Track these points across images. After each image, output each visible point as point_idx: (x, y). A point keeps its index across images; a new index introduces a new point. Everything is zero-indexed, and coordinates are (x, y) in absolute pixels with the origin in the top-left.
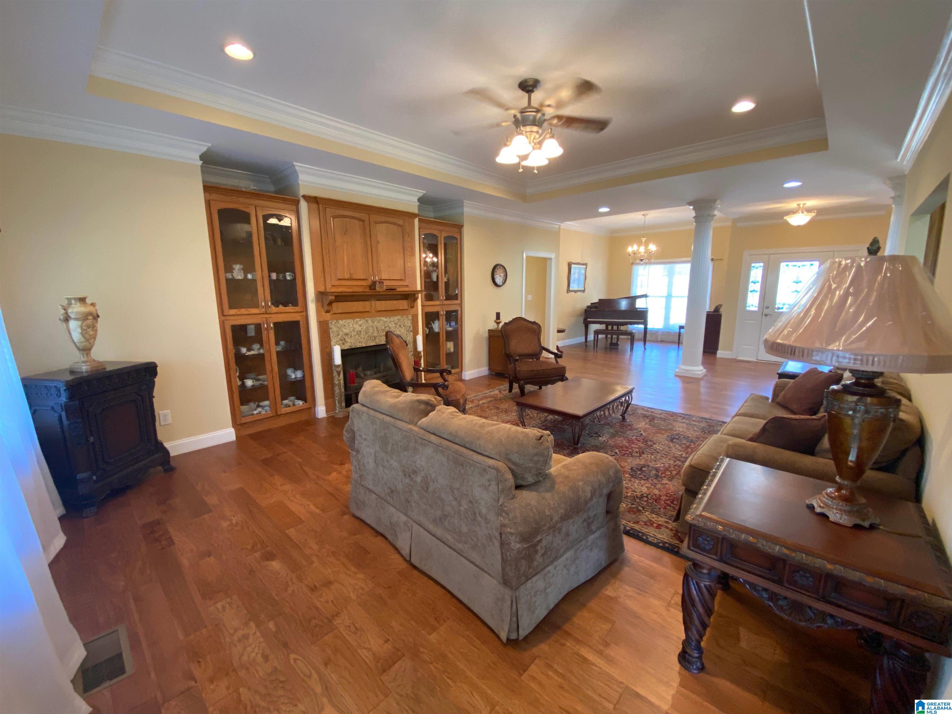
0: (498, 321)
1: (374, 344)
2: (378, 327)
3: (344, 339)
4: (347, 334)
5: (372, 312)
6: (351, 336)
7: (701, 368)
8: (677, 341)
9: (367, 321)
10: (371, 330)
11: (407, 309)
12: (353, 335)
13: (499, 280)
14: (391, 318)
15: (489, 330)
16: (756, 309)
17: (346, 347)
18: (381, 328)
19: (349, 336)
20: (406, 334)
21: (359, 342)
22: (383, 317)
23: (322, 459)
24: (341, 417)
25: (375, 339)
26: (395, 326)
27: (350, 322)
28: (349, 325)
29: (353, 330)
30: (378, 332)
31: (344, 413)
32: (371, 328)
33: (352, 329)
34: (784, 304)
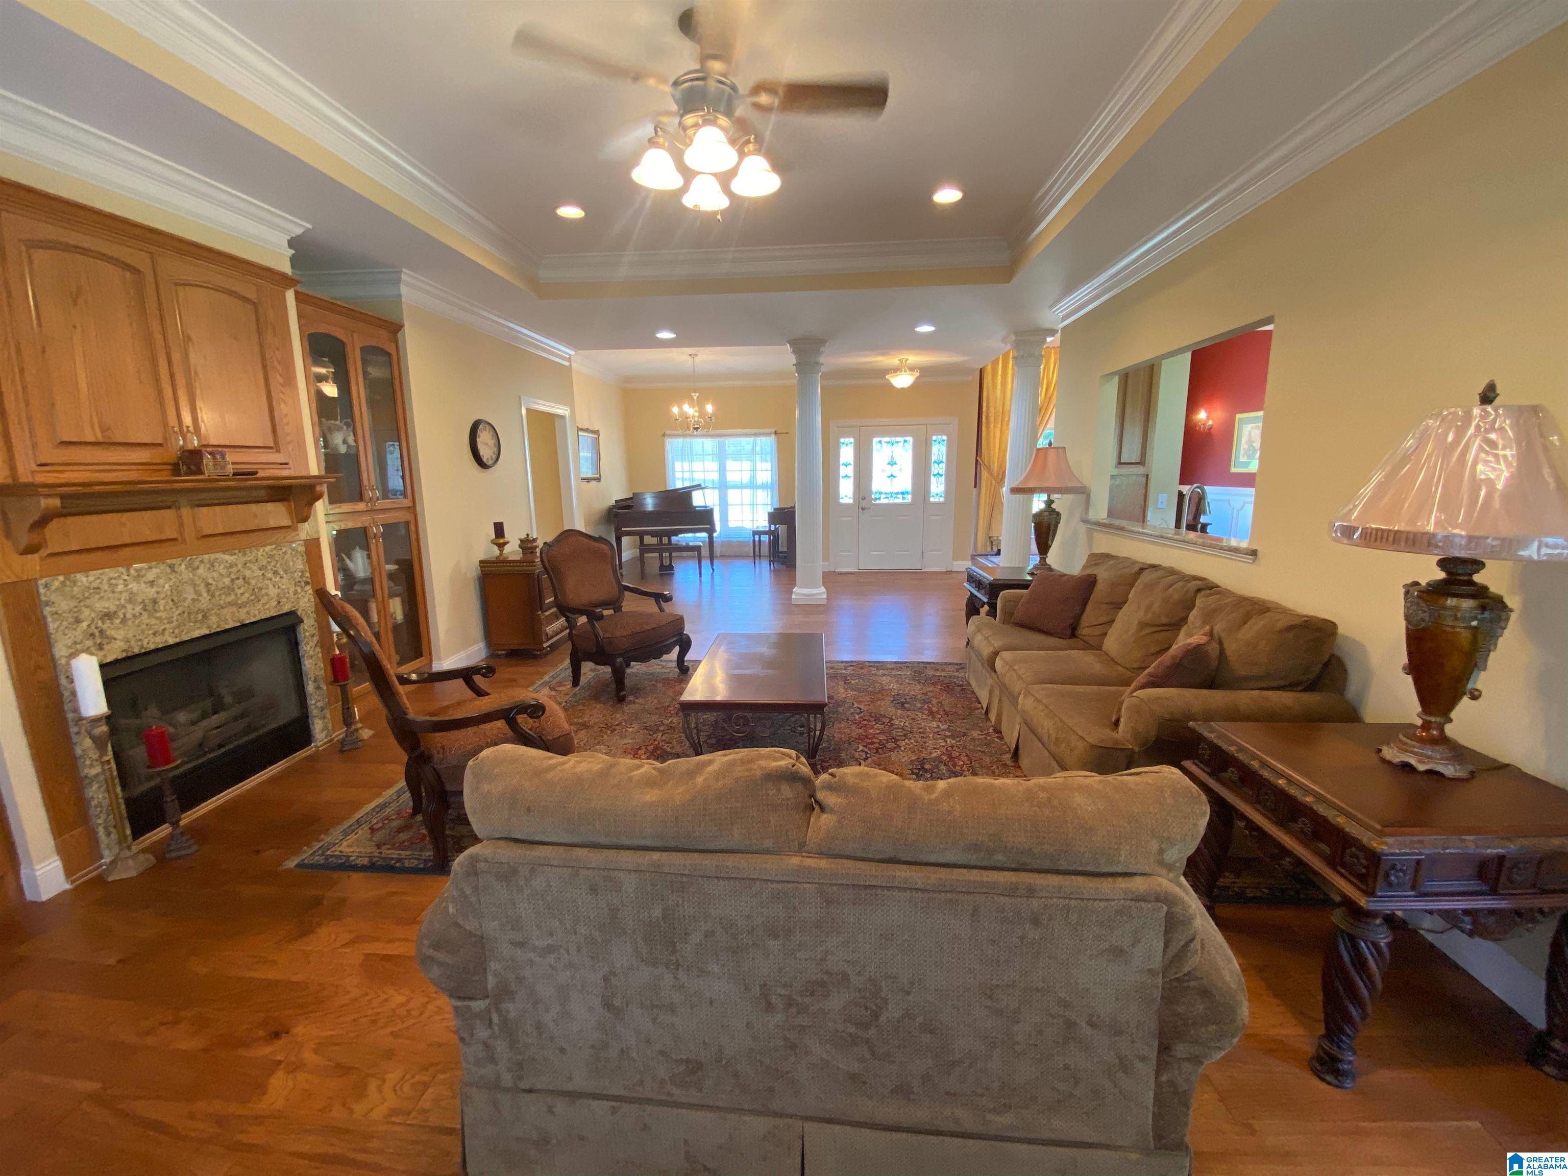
0: (502, 541)
1: (205, 631)
2: (210, 581)
3: (101, 632)
4: (108, 616)
5: (184, 541)
6: (124, 620)
8: (752, 554)
9: (172, 567)
10: (189, 594)
11: (289, 527)
12: (129, 616)
13: (486, 452)
14: (248, 551)
15: (481, 562)
16: (851, 501)
17: (114, 653)
18: (220, 585)
19: (117, 621)
20: (296, 593)
21: (154, 634)
22: (224, 552)
23: (183, 1046)
24: (133, 873)
25: (205, 616)
26: (260, 573)
27: (112, 575)
28: (113, 587)
29: (130, 601)
30: (213, 596)
31: (141, 857)
32: (190, 589)
33: (125, 596)
34: (881, 493)
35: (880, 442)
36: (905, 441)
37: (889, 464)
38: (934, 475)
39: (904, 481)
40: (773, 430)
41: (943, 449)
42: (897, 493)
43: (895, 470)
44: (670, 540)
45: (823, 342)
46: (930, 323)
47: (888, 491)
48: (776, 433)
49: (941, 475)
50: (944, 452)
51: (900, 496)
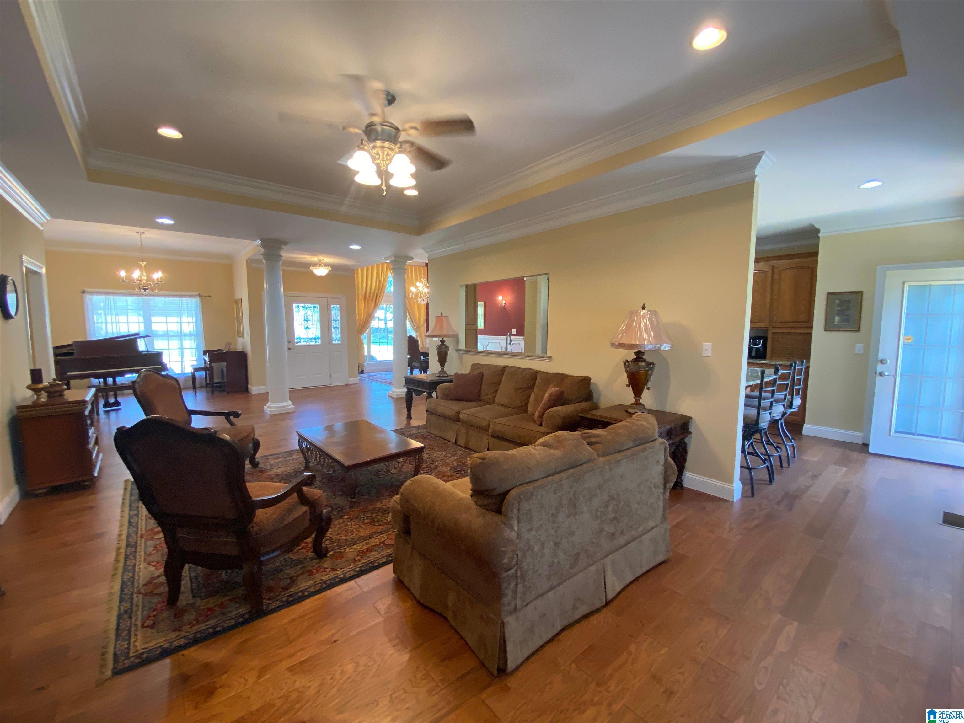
0: (39, 386)
7: (290, 403)
13: (11, 306)
15: (19, 408)
34: (300, 338)
35: (298, 306)
36: (314, 307)
37: (305, 320)
38: (334, 328)
39: (315, 331)
40: (197, 293)
41: (338, 313)
42: (311, 339)
43: (309, 324)
44: (114, 381)
45: (286, 243)
46: (358, 244)
47: (305, 337)
48: (200, 296)
49: (338, 328)
50: (339, 314)
51: (313, 340)
